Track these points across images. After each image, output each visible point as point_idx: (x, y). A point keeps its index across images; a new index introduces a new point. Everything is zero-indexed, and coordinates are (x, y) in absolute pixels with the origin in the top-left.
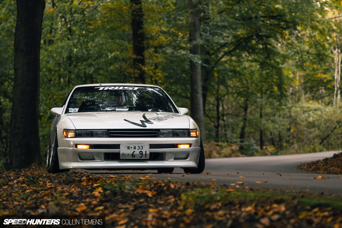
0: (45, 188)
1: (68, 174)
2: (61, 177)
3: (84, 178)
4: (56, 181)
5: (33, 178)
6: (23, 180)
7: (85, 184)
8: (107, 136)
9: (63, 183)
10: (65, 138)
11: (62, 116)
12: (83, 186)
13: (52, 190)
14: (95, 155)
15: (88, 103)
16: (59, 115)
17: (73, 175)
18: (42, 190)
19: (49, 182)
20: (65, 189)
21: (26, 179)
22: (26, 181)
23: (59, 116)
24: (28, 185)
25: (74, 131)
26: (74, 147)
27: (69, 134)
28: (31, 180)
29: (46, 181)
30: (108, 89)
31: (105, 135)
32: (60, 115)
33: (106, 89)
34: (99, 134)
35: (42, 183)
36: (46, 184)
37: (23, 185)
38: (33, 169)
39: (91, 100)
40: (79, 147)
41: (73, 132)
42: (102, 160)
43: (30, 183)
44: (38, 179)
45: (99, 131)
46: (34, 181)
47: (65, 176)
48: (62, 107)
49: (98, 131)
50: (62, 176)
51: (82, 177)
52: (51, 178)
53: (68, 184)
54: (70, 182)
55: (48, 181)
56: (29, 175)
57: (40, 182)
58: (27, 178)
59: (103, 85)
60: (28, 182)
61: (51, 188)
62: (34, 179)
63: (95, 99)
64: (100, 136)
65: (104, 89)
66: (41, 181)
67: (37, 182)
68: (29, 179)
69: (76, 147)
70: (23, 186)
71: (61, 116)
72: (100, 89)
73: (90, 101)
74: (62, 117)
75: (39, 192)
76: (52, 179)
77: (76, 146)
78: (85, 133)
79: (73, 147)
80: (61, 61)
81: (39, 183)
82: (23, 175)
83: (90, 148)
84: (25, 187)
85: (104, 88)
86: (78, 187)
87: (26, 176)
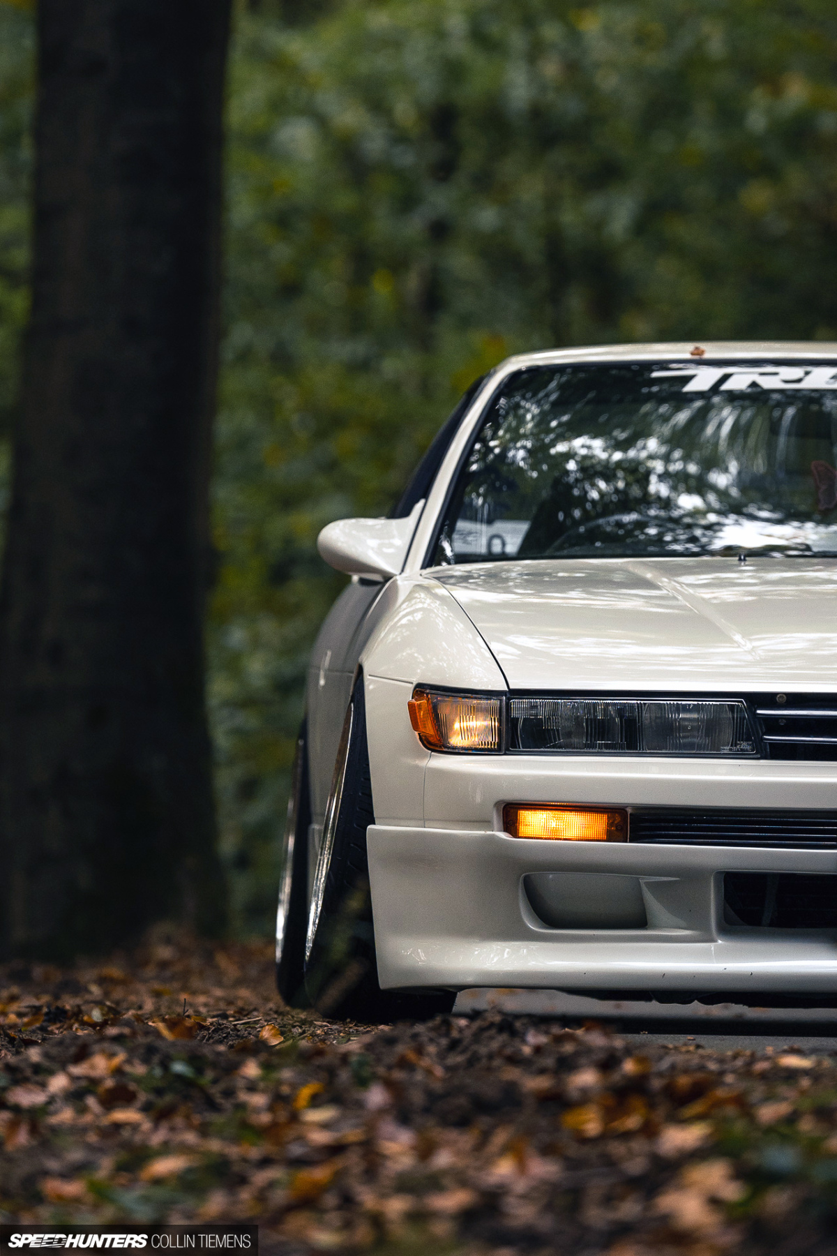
0: (296, 1150)
1: (455, 1034)
2: (404, 1064)
3: (586, 1078)
4: (376, 1097)
5: (195, 1060)
6: (118, 1072)
7: (592, 1124)
8: (745, 745)
9: (427, 1110)
10: (423, 756)
11: (403, 584)
12: (583, 1140)
13: (340, 1163)
14: (654, 887)
15: (594, 485)
16: (377, 577)
17: (495, 1045)
18: (265, 1162)
19: (315, 1102)
20: (443, 1159)
21: (139, 1069)
22: (138, 1080)
23: (378, 582)
24: (160, 1115)
25: (494, 702)
26: (496, 820)
27: (457, 726)
28: (179, 1077)
29: (295, 1086)
30: (754, 384)
31: (728, 734)
32: (388, 577)
33: (740, 381)
34: (685, 729)
35: (259, 1100)
36: (294, 1118)
37: (121, 1115)
38: (164, 965)
39: (619, 464)
40: (534, 823)
41: (487, 711)
42: (707, 929)
43: (168, 1098)
44: (232, 1068)
45: (685, 709)
46: (202, 1089)
47: (432, 1049)
48: (406, 513)
49: (679, 709)
50: (412, 1056)
51: (567, 1065)
52: (331, 1072)
53: (463, 1123)
54: (482, 1106)
55: (306, 1092)
56: (157, 1034)
57: (243, 1097)
58: (146, 1060)
59: (712, 350)
60: (159, 1092)
61: (335, 1150)
62: (199, 1071)
63: (651, 457)
64: (691, 746)
65: (725, 387)
66: (252, 1087)
67: (229, 1093)
68: (165, 1065)
69: (511, 825)
70: (118, 1126)
71: (395, 587)
72: (690, 388)
73: (608, 472)
74: (402, 596)
75: (243, 1181)
76: (344, 1076)
77: (509, 814)
78: (578, 720)
79: (485, 823)
80: (375, 144)
81: (242, 1107)
82: (118, 1039)
83: (610, 837)
84: (135, 1127)
85: (726, 377)
86: (548, 1151)
87: (141, 1040)
